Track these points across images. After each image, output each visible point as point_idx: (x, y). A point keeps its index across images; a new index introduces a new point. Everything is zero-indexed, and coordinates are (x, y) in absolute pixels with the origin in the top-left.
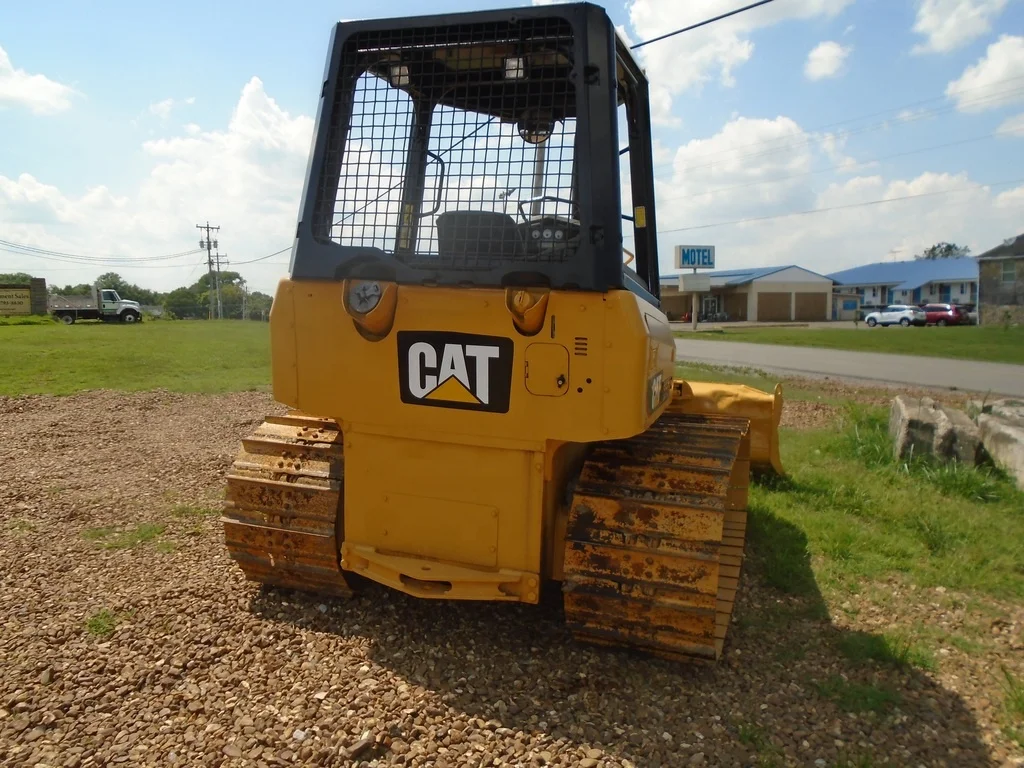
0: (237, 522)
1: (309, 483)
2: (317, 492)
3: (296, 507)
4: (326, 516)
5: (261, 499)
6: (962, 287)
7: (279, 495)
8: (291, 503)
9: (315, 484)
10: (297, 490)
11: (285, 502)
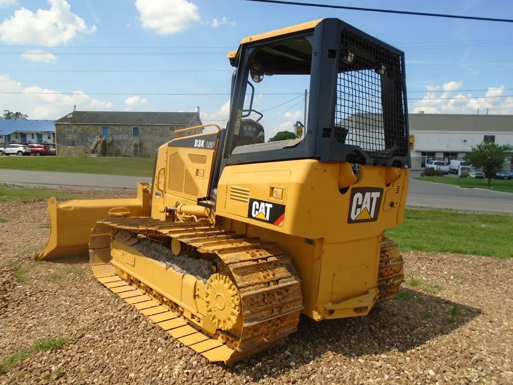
0: (256, 323)
1: (285, 282)
2: (290, 286)
3: (283, 298)
4: (298, 297)
5: (264, 302)
6: (33, 135)
7: (273, 295)
8: (280, 297)
9: (288, 281)
10: (281, 288)
11: (277, 298)
